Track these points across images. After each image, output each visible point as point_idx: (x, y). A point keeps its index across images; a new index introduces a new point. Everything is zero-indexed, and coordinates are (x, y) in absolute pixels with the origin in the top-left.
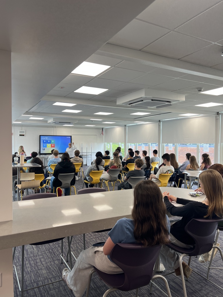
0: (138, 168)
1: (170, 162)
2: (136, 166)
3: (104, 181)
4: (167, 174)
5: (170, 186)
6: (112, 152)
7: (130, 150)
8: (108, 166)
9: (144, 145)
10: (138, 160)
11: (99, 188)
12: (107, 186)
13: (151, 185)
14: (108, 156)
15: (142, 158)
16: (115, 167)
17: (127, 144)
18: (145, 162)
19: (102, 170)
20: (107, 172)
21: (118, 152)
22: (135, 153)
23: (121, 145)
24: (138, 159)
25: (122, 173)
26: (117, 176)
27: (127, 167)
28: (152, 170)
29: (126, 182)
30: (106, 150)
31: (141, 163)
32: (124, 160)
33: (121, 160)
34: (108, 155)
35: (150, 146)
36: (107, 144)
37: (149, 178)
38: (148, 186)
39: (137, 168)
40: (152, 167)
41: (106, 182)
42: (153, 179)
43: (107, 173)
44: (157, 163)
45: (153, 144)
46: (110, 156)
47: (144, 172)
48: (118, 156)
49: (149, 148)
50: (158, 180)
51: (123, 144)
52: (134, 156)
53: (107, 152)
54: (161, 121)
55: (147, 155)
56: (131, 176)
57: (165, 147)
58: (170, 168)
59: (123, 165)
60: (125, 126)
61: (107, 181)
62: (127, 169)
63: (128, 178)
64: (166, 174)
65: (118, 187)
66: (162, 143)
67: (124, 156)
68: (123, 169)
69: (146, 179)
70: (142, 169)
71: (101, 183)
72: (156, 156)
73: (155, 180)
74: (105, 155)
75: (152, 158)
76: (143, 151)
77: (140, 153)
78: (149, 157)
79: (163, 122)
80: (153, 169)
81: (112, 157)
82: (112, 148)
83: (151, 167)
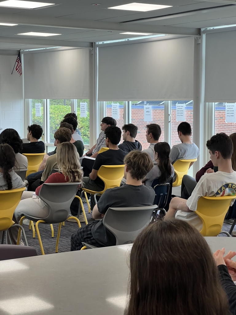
0: (135, 180)
1: (230, 162)
2: (129, 175)
3: (26, 221)
4: (222, 196)
5: (231, 232)
6: (51, 128)
7: (108, 122)
8: (39, 175)
9: (151, 106)
10: (135, 156)
11: (12, 246)
12: (37, 238)
13: (183, 235)
14: (39, 140)
15: (146, 147)
16: (60, 178)
17: (98, 103)
18: (154, 159)
19: (20, 186)
20: (37, 194)
21: (71, 129)
22: (122, 131)
23: (79, 106)
24: (134, 151)
25: (84, 196)
26: (67, 204)
27: (98, 178)
28: (175, 186)
29: (98, 225)
30: (31, 124)
31: (144, 164)
32: (89, 154)
33: (81, 155)
34: (38, 138)
35: (170, 111)
36: (34, 103)
37: (167, 209)
38: (175, 237)
39: (130, 181)
40: (175, 174)
41: (35, 226)
42: (178, 213)
43: (35, 196)
44: (192, 163)
45: (177, 105)
46: (45, 143)
47: (152, 192)
48: (72, 142)
49: (167, 115)
50: (196, 214)
51: (85, 105)
52: (121, 142)
53: (36, 131)
54: (204, 32)
55: (161, 139)
56: (111, 206)
57: (215, 114)
58: (229, 178)
59: (87, 172)
60: (92, 45)
61: (35, 221)
62: (99, 184)
63: (103, 211)
64: (218, 198)
65: (72, 238)
66: (205, 101)
67: (88, 143)
68: (87, 185)
69: (159, 211)
70: (147, 183)
71: (18, 227)
72: (188, 140)
73: (185, 214)
74: (29, 140)
75: (175, 147)
76: (148, 126)
77: (138, 131)
78: (165, 146)
79: (210, 34)
80: (180, 181)
81: (51, 146)
82: (51, 118)
83: (172, 175)
